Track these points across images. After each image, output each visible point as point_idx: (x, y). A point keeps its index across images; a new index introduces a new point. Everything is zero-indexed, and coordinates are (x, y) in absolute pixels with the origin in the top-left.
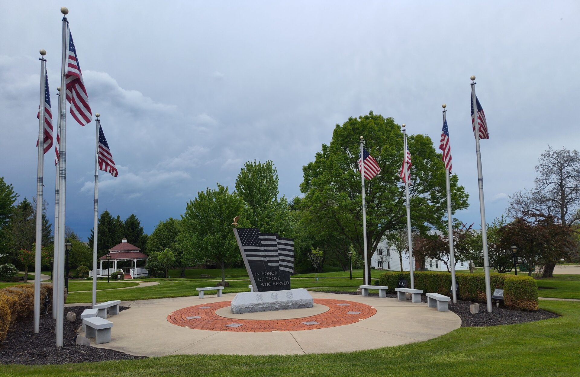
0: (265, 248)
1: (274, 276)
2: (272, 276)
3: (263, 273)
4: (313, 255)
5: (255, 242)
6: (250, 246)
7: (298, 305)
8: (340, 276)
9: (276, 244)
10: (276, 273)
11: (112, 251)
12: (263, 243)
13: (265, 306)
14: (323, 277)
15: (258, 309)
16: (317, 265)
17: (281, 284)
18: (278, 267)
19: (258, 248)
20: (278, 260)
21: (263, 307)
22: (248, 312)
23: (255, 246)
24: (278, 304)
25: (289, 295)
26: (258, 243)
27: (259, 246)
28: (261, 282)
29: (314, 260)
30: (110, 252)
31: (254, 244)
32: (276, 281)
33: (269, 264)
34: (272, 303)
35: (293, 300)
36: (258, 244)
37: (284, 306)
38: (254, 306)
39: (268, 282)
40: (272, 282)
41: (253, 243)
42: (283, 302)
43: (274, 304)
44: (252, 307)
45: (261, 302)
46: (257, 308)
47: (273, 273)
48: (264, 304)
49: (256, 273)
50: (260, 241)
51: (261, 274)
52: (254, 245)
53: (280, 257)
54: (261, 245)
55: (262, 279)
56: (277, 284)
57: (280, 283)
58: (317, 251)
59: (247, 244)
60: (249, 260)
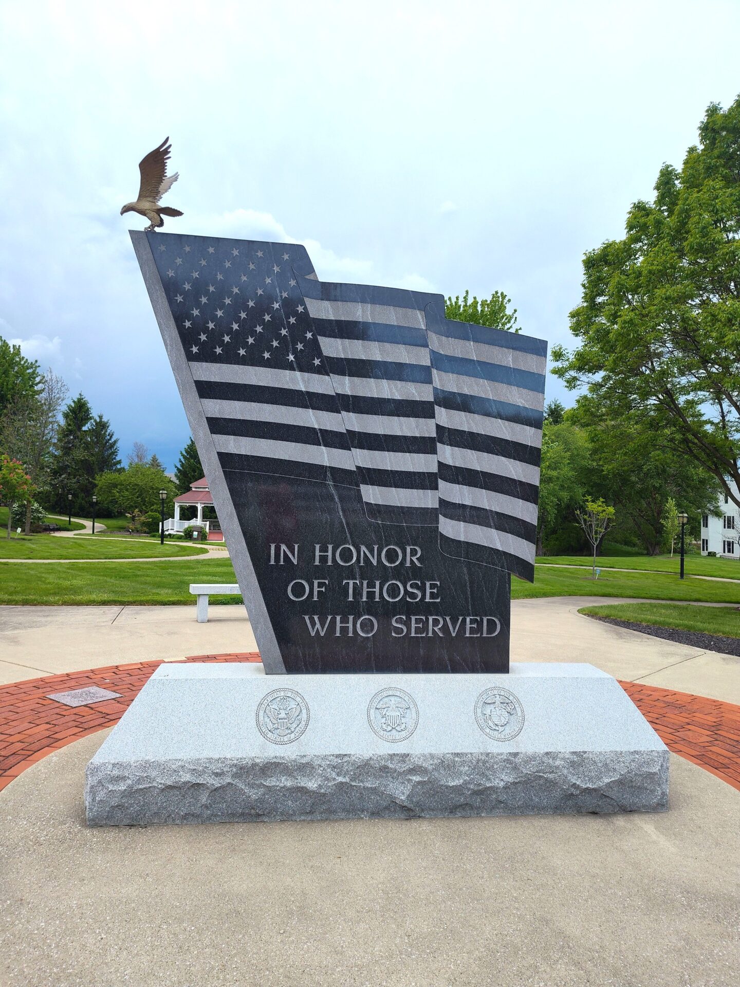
0: (345, 385)
1: (401, 573)
2: (383, 574)
3: (324, 549)
4: (590, 515)
5: (279, 337)
6: (243, 361)
7: (557, 794)
8: (649, 568)
9: (426, 362)
10: (411, 556)
11: (196, 488)
12: (332, 347)
13: (312, 785)
14: (606, 567)
15: (261, 801)
16: (599, 540)
17: (445, 629)
18: (430, 515)
19: (298, 381)
20: (434, 469)
21: (303, 790)
22: (185, 817)
23: (278, 362)
24: (412, 771)
25: (498, 714)
26: (300, 346)
27: (304, 366)
28: (309, 607)
29: (591, 525)
30: (193, 489)
31: (270, 349)
32: (408, 609)
33: (371, 494)
34: (365, 768)
35: (522, 749)
36: (295, 352)
37: (457, 789)
38: (235, 776)
39: (354, 609)
40: (385, 611)
41: (262, 342)
42: (447, 764)
43: (384, 769)
44: (216, 783)
45: (288, 752)
46: (254, 794)
47: (391, 556)
48: (304, 768)
49: (278, 549)
50: (309, 335)
51: (306, 554)
52: (267, 355)
53: (449, 455)
54: (317, 362)
55: (314, 589)
56: (418, 630)
57: (436, 622)
58: (600, 506)
59: (218, 350)
60: (226, 459)
